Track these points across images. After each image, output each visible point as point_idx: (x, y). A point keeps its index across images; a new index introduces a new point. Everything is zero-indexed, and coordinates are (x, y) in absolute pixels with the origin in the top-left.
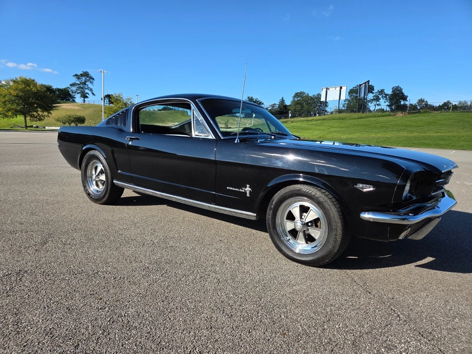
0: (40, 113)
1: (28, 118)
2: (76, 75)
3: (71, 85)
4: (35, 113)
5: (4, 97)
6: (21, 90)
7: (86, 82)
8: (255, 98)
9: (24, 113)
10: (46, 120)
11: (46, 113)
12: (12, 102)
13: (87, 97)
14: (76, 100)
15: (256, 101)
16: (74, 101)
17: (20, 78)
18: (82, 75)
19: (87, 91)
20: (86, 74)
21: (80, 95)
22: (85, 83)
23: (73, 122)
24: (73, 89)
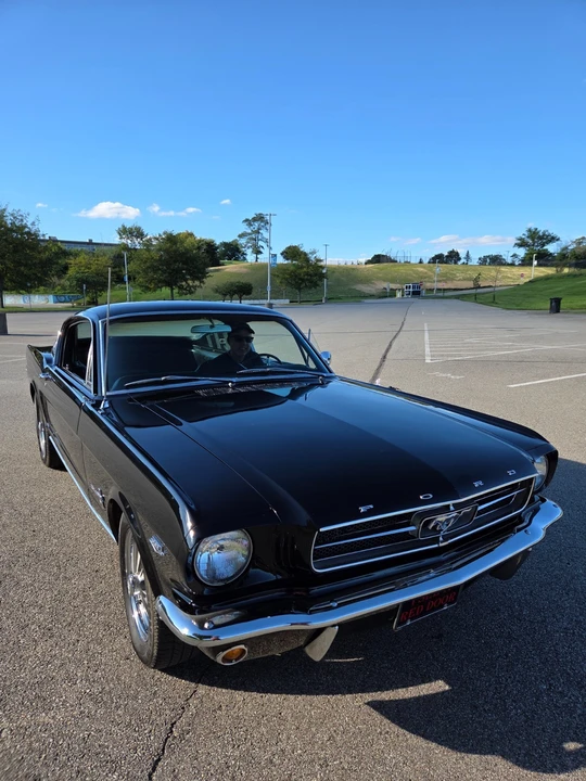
0: (190, 282)
1: (176, 291)
2: (247, 220)
3: (240, 236)
4: (184, 283)
5: (146, 262)
6: (166, 251)
7: (259, 229)
8: (541, 229)
9: (170, 284)
10: (199, 291)
11: (197, 283)
12: (155, 269)
13: (261, 253)
14: (247, 257)
15: (544, 235)
16: (245, 259)
17: (164, 233)
18: (254, 220)
19: (261, 243)
20: (260, 218)
21: (251, 250)
22: (258, 232)
23: (235, 292)
24: (243, 241)
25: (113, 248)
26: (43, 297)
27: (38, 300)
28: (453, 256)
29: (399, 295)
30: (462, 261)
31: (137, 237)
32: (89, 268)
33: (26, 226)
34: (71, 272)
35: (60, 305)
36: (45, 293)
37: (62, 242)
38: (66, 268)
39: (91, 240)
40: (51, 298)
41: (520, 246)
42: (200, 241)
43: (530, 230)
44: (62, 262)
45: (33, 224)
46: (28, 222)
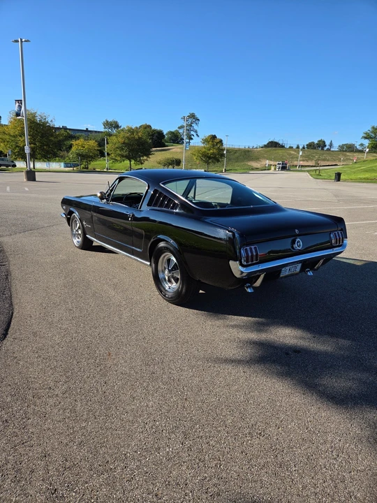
0: (142, 157)
1: (132, 162)
2: (184, 117)
3: (179, 128)
7: (192, 123)
11: (146, 158)
13: (192, 139)
18: (189, 117)
19: (192, 133)
20: (192, 116)
21: (186, 137)
22: (191, 125)
23: (170, 164)
24: (181, 131)
25: (100, 134)
26: (58, 164)
27: (55, 165)
28: (321, 145)
29: (273, 168)
30: (327, 147)
31: (115, 128)
32: (84, 147)
33: (47, 122)
34: (74, 149)
35: (67, 169)
36: (59, 161)
37: (70, 129)
38: (71, 146)
39: (87, 129)
40: (62, 164)
41: (366, 138)
42: (154, 130)
43: (373, 128)
44: (68, 143)
45: (52, 121)
46: (49, 120)
